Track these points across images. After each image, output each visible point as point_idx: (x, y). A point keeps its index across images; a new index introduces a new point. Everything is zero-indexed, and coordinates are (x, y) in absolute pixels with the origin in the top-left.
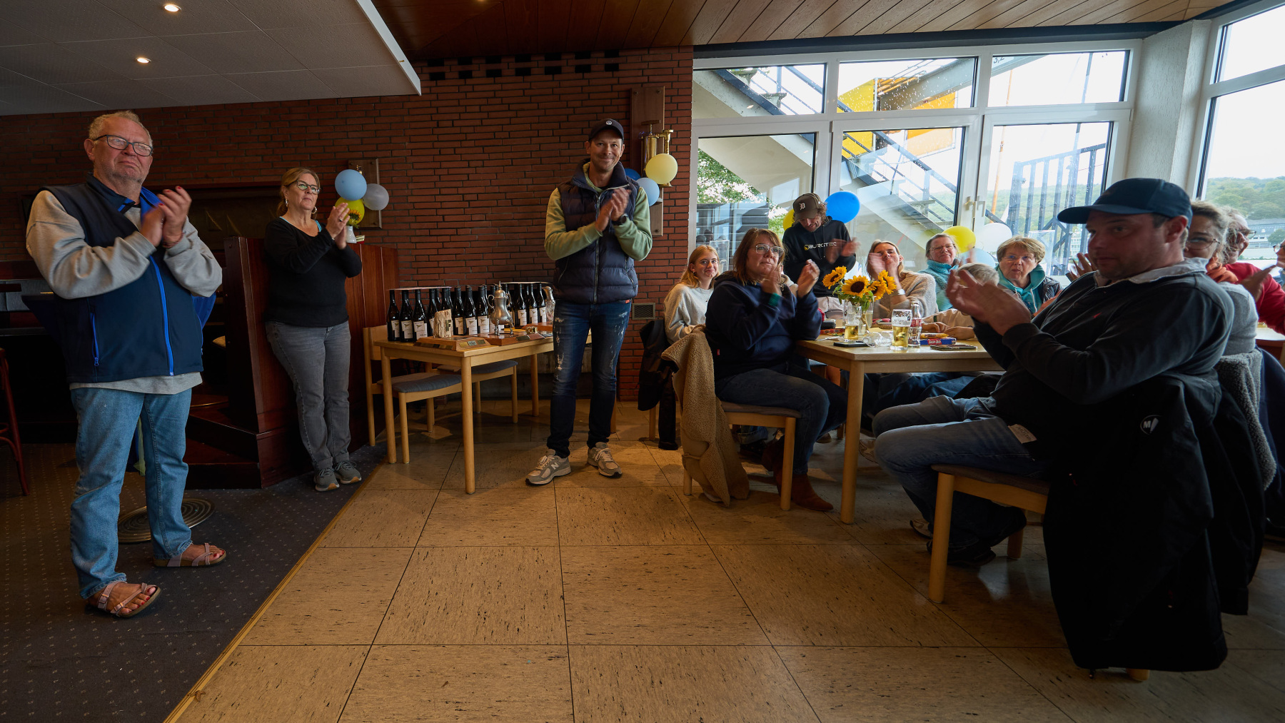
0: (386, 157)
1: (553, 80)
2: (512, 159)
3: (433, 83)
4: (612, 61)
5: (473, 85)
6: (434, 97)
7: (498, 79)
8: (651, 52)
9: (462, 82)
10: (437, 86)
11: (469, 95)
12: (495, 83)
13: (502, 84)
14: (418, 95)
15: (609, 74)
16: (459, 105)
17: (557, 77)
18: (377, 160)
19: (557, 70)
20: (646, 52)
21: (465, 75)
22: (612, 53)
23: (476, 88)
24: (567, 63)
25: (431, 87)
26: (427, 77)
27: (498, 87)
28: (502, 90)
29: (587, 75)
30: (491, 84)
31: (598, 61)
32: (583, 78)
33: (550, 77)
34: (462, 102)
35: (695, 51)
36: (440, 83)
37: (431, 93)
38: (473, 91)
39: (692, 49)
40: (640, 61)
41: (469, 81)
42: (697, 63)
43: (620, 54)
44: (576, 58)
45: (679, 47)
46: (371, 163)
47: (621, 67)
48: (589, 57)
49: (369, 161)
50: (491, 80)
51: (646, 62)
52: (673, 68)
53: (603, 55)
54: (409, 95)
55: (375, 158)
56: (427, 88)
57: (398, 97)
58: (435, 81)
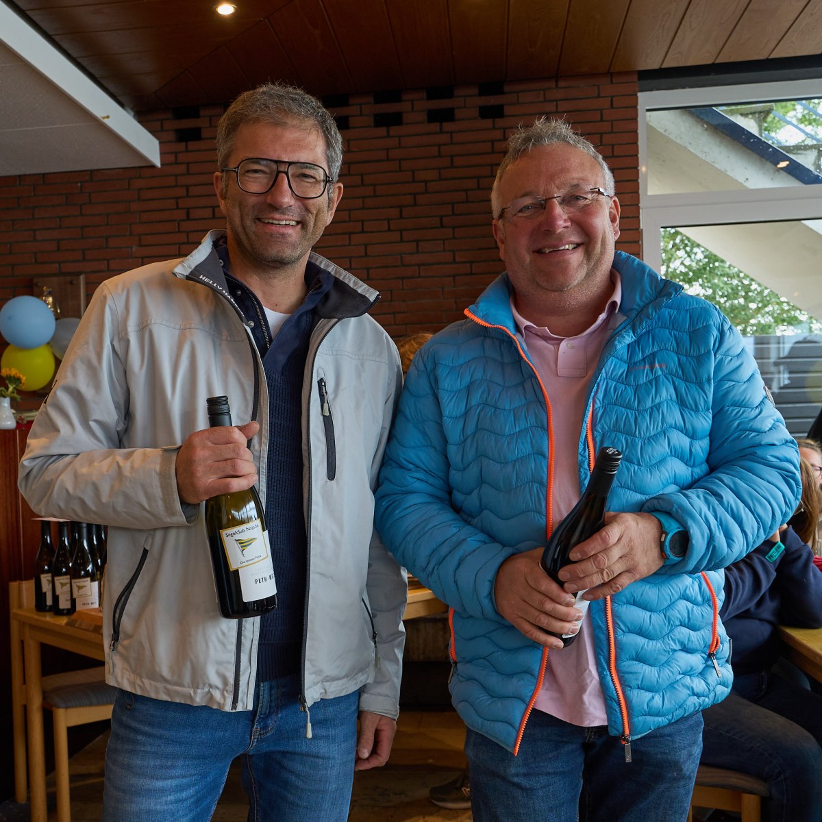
0: (97, 271)
1: (388, 136)
3: (182, 146)
4: (492, 100)
6: (182, 169)
8: (562, 84)
10: (187, 151)
14: (153, 166)
15: (488, 123)
17: (394, 130)
18: (82, 278)
19: (394, 120)
20: (552, 84)
22: (492, 87)
24: (413, 108)
25: (176, 153)
26: (171, 136)
29: (448, 126)
31: (467, 101)
32: (441, 132)
33: (382, 131)
35: (639, 79)
36: (192, 145)
37: (176, 163)
39: (635, 77)
40: (542, 99)
42: (645, 99)
43: (506, 88)
44: (429, 98)
45: (610, 74)
46: (71, 283)
47: (507, 110)
48: (451, 96)
49: (68, 278)
51: (552, 101)
52: (601, 110)
53: (475, 91)
54: (140, 167)
55: (79, 274)
56: (174, 155)
57: (121, 170)
58: (184, 143)
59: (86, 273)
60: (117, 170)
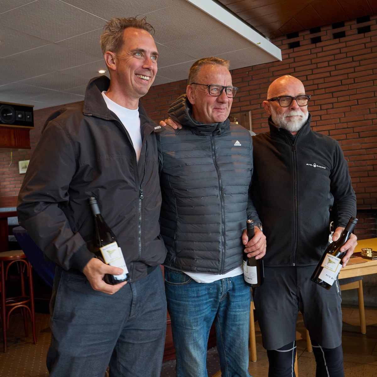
0: (256, 109)
2: (357, 100)
5: (322, 47)
6: (292, 60)
7: (343, 39)
9: (314, 45)
10: (294, 52)
11: (319, 55)
12: (340, 42)
13: (346, 42)
14: (279, 61)
16: (312, 64)
18: (250, 112)
21: (316, 40)
23: (325, 49)
25: (289, 54)
26: (287, 46)
27: (343, 45)
28: (346, 47)
30: (337, 44)
34: (314, 61)
36: (296, 49)
37: (289, 58)
38: (323, 51)
41: (319, 44)
46: (245, 115)
49: (244, 113)
50: (337, 40)
54: (273, 62)
55: (249, 111)
56: (288, 55)
57: (265, 64)
58: (292, 49)
59: (251, 110)
60: (263, 65)
